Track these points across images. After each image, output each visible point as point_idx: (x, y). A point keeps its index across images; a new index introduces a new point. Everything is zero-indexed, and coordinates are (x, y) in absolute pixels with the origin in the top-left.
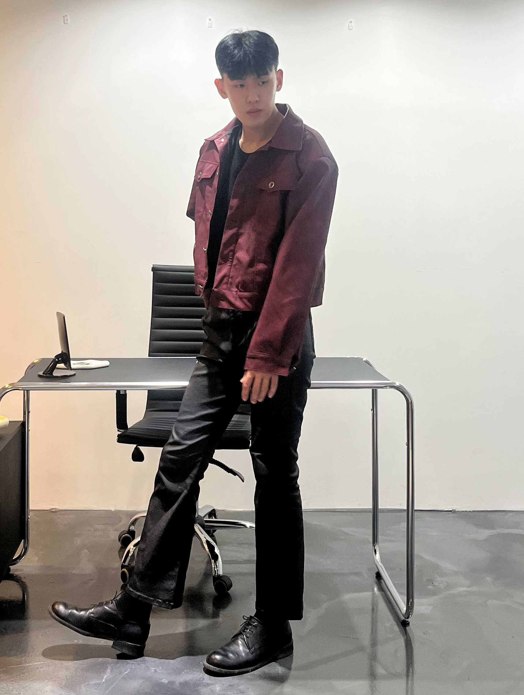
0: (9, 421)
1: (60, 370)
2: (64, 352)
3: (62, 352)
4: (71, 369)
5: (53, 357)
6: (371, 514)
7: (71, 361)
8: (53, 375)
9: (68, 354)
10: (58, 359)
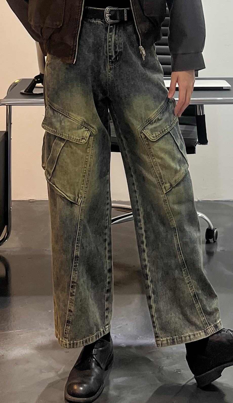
1: (39, 88)
2: (42, 73)
3: (40, 73)
5: (33, 78)
8: (33, 93)
10: (37, 80)
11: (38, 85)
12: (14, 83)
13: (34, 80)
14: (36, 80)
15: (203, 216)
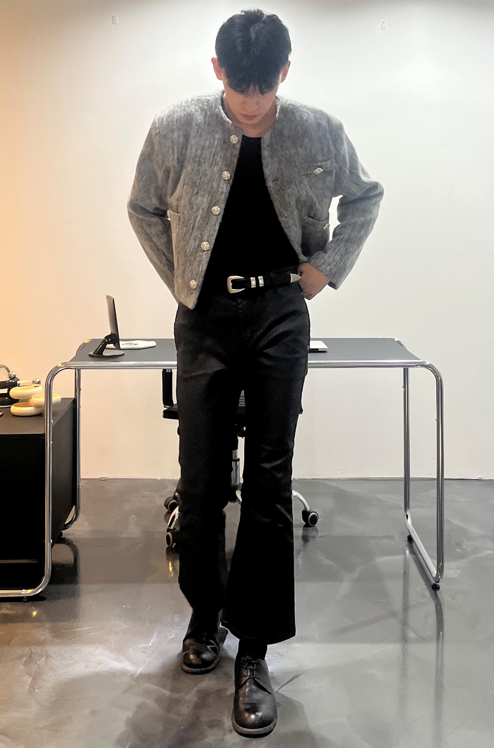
0: (62, 399)
1: (110, 350)
2: (113, 333)
3: (112, 333)
4: (121, 349)
5: (103, 337)
6: (403, 482)
7: (120, 342)
8: (102, 354)
9: (117, 335)
10: (108, 340)
11: (108, 346)
12: (83, 344)
13: (104, 341)
14: (106, 340)
15: (298, 496)
